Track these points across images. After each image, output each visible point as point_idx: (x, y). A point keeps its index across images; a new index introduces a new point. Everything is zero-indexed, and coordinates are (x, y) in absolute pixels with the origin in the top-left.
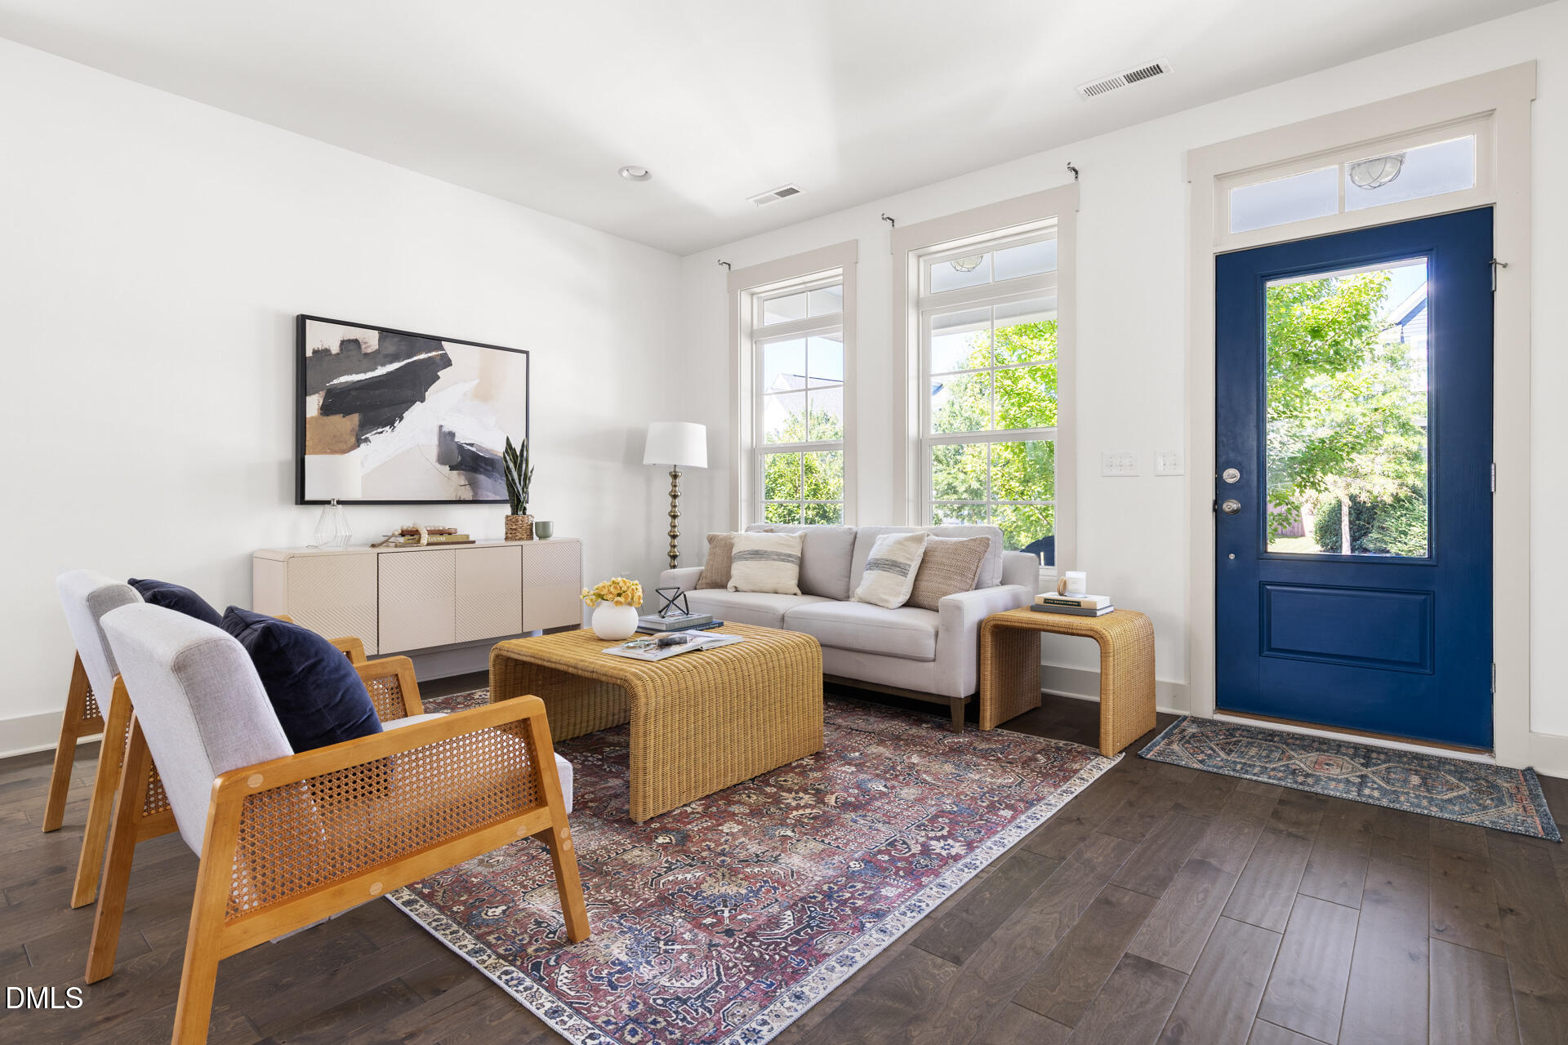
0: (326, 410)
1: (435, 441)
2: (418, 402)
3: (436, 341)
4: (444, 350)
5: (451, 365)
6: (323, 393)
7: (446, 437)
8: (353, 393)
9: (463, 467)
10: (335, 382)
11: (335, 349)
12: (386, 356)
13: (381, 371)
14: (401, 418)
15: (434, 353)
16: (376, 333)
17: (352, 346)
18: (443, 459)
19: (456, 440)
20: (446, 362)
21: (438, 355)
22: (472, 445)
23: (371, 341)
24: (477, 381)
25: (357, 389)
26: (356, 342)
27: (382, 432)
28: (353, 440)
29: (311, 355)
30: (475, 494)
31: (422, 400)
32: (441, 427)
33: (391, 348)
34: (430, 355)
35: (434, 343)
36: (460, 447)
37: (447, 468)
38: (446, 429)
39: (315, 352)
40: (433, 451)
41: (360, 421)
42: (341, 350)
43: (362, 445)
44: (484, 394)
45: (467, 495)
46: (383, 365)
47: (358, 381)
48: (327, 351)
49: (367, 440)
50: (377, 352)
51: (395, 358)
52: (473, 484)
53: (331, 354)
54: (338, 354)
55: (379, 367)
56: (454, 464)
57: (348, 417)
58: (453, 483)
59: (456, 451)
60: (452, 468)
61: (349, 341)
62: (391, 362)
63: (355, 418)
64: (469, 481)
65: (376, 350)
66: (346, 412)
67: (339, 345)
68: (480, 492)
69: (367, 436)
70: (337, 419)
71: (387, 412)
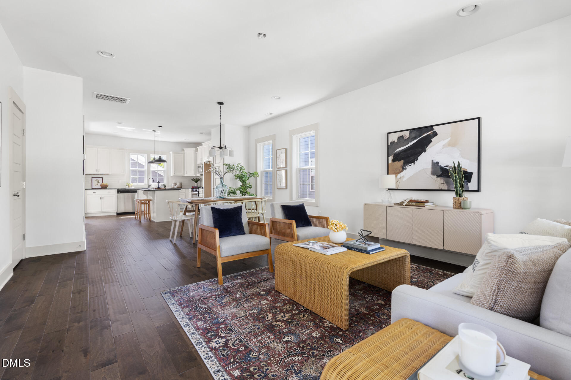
0: (394, 160)
1: (430, 166)
2: (423, 153)
3: (431, 127)
4: (434, 130)
5: (438, 135)
6: (393, 155)
7: (435, 164)
8: (401, 154)
9: (443, 176)
10: (396, 151)
11: (396, 141)
12: (412, 138)
13: (410, 144)
14: (417, 159)
15: (430, 132)
16: (408, 132)
17: (401, 138)
18: (433, 173)
19: (439, 165)
20: (435, 134)
21: (431, 133)
22: (447, 166)
23: (407, 134)
24: (449, 139)
25: (402, 152)
26: (402, 136)
27: (410, 165)
28: (401, 169)
30: (449, 187)
31: (425, 151)
32: (433, 161)
33: (413, 135)
34: (428, 133)
35: (429, 129)
36: (441, 168)
37: (435, 176)
38: (435, 161)
39: (391, 143)
40: (430, 171)
41: (403, 162)
42: (398, 140)
43: (404, 170)
44: (452, 144)
45: (445, 187)
46: (411, 142)
47: (403, 149)
48: (394, 142)
49: (406, 168)
50: (409, 138)
51: (415, 138)
52: (447, 183)
53: (395, 143)
54: (397, 142)
55: (410, 143)
56: (439, 174)
57: (400, 162)
58: (439, 182)
59: (439, 170)
60: (437, 176)
61: (400, 137)
62: (414, 140)
63: (402, 162)
64: (445, 181)
65: (409, 137)
66: (399, 160)
67: (397, 139)
68: (451, 186)
69: (406, 167)
70: (397, 163)
71: (412, 158)
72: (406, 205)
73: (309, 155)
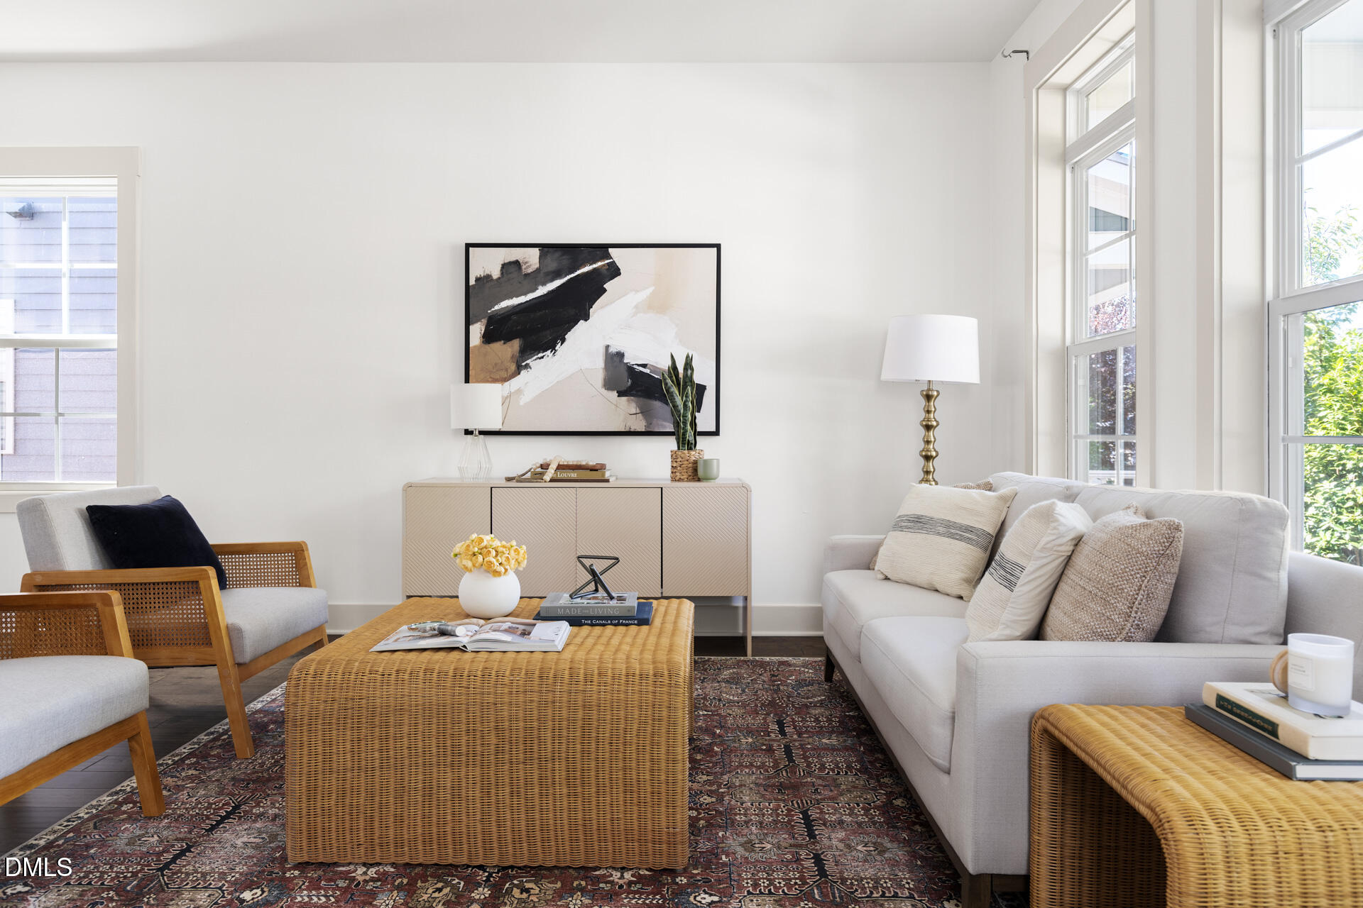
0: (488, 337)
1: (600, 363)
2: (582, 321)
3: (601, 250)
4: (612, 258)
5: (620, 274)
6: (484, 321)
7: (614, 359)
8: (514, 318)
9: (634, 392)
10: (497, 308)
11: (496, 274)
12: (547, 274)
13: (542, 291)
14: (563, 341)
15: (600, 264)
16: (536, 251)
17: (512, 269)
18: (609, 384)
19: (625, 361)
20: (614, 271)
21: (604, 265)
22: (644, 366)
23: (532, 259)
24: (651, 290)
25: (516, 313)
26: (516, 264)
27: (542, 357)
28: (513, 367)
29: (474, 283)
30: (649, 424)
31: (586, 318)
32: (607, 347)
33: (552, 265)
34: (595, 266)
35: (599, 252)
36: (630, 369)
37: (615, 394)
38: (613, 350)
39: (478, 280)
40: (599, 376)
41: (520, 347)
42: (502, 274)
43: (523, 372)
44: (659, 305)
45: (640, 425)
46: (544, 284)
47: (519, 305)
48: (488, 277)
49: (527, 366)
50: (538, 270)
51: (557, 275)
52: (645, 412)
53: (492, 280)
54: (499, 278)
55: (540, 287)
56: (623, 388)
57: (509, 344)
58: (623, 411)
59: (626, 374)
60: (620, 394)
61: (510, 263)
62: (552, 280)
63: (516, 344)
64: (640, 408)
65: (537, 269)
66: (507, 338)
67: (500, 269)
68: (655, 421)
69: (528, 362)
70: (498, 346)
71: (548, 335)
72: (552, 481)
73: (65, 284)
